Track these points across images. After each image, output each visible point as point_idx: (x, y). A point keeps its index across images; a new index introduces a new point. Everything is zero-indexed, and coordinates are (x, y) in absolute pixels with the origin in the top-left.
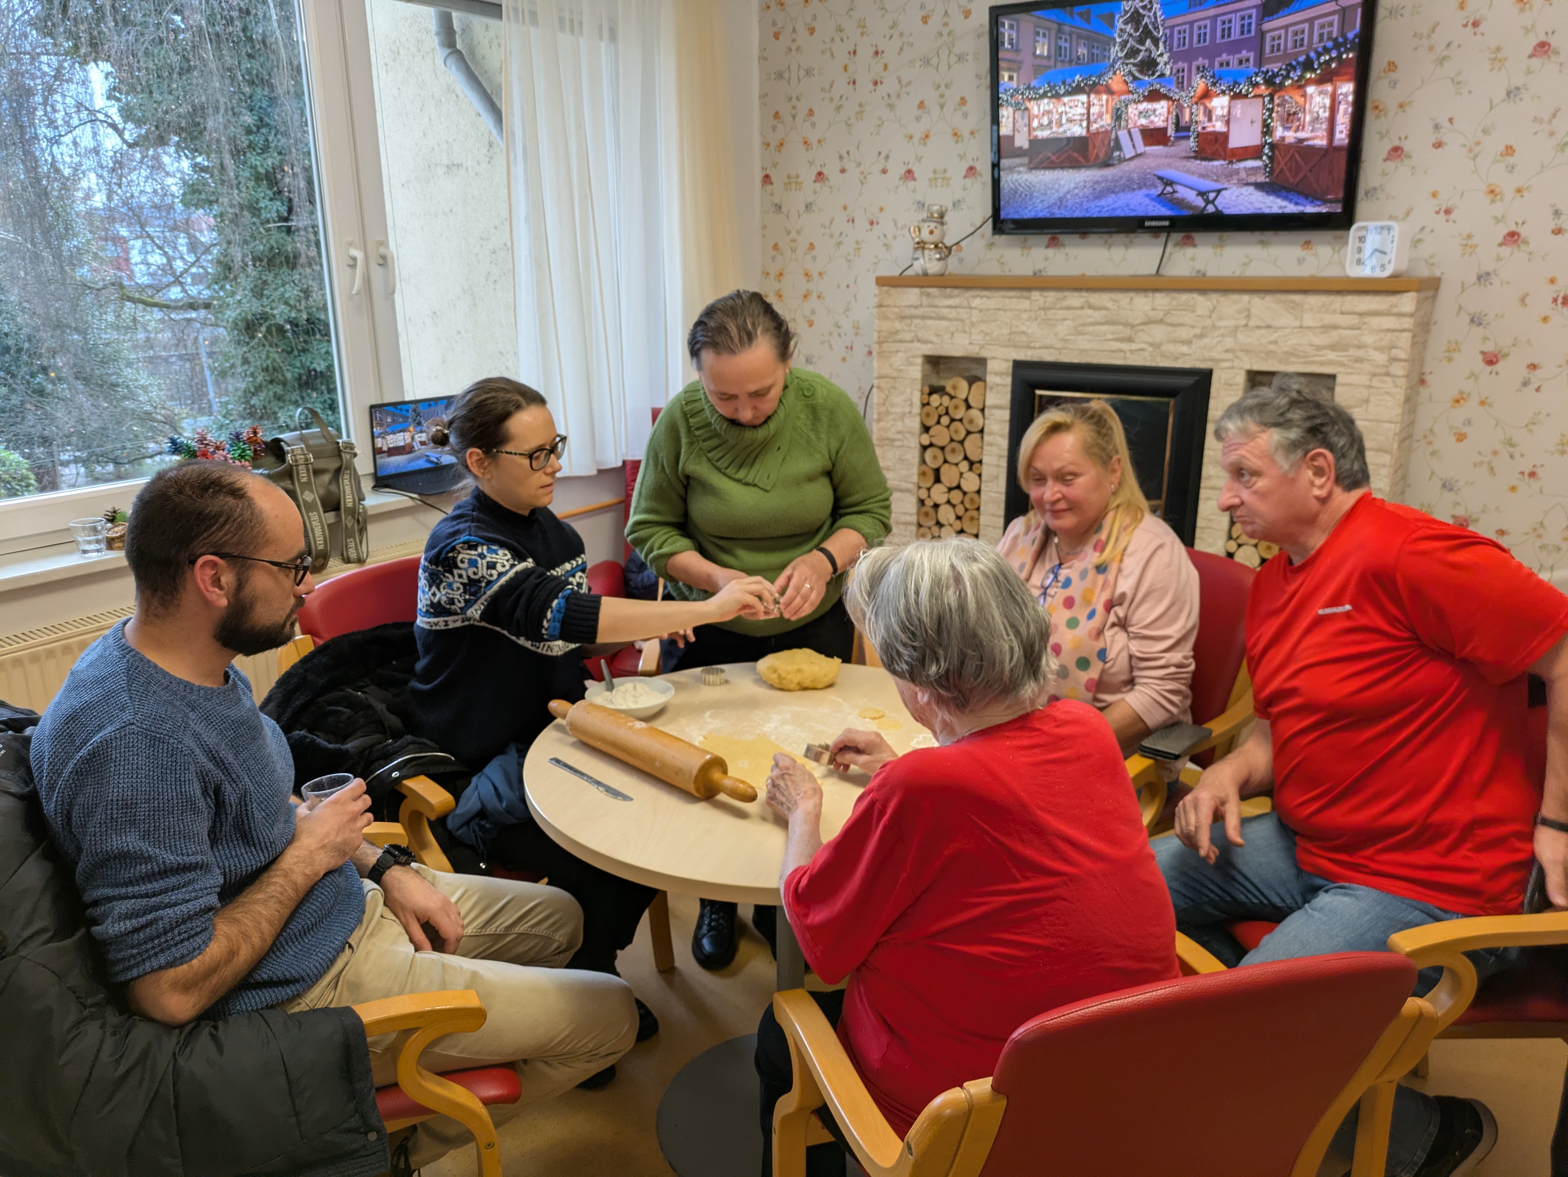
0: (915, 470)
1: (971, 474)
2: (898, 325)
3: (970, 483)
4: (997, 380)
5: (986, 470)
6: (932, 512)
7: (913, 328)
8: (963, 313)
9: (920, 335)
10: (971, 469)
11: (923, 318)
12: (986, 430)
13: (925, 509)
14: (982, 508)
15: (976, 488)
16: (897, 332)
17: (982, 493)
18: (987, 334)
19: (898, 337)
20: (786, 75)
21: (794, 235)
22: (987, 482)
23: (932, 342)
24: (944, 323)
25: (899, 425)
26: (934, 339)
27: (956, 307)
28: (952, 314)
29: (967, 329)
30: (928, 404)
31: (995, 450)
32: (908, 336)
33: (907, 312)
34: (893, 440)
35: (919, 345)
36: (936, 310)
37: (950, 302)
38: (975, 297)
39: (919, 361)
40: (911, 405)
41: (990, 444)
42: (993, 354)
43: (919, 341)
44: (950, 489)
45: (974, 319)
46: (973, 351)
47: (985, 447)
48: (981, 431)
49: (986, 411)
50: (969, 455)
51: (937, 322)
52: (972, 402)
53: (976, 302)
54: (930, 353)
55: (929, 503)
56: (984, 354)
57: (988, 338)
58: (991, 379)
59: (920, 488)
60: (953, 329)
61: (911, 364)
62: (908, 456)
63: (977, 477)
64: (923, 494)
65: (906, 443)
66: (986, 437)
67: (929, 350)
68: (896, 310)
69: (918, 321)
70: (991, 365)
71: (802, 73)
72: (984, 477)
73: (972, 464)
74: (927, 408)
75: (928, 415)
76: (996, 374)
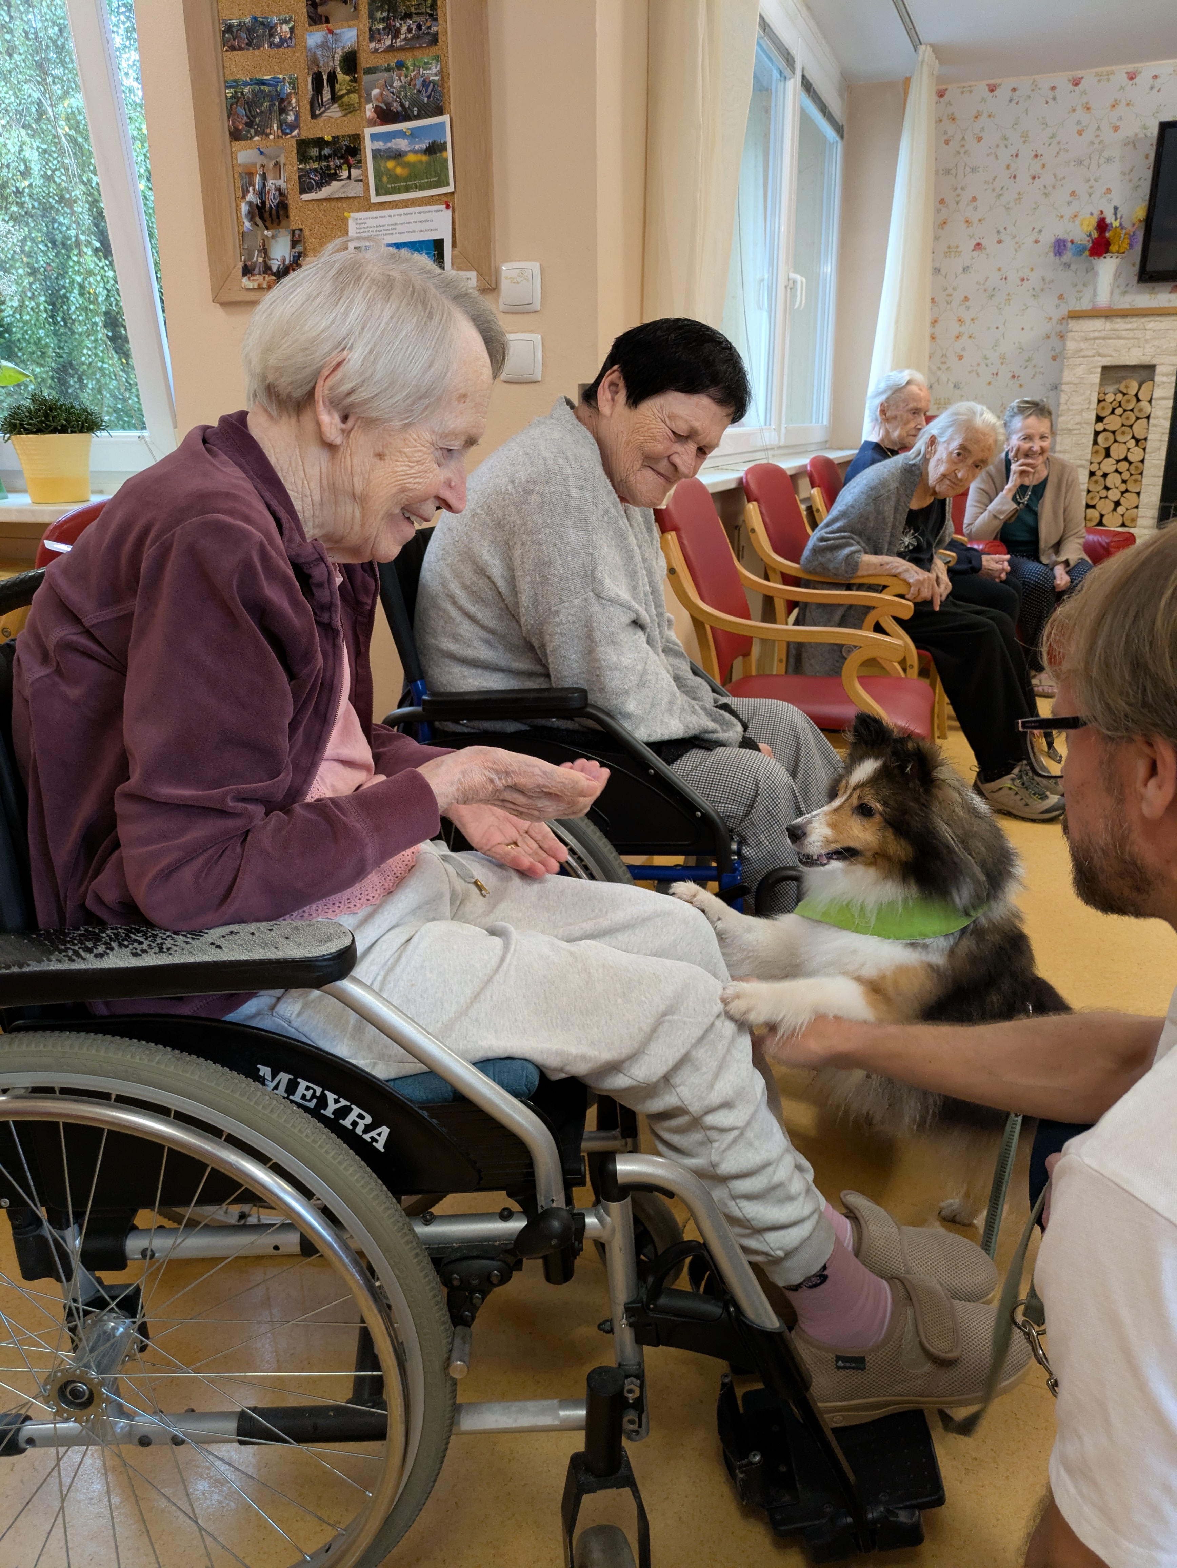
0: (1089, 450)
1: (1137, 448)
2: (1083, 345)
3: (1135, 455)
4: (1165, 379)
5: (1150, 445)
6: (1102, 479)
7: (1095, 347)
8: (1139, 334)
9: (1101, 351)
10: (1137, 445)
11: (1104, 338)
12: (1152, 415)
13: (1094, 478)
14: (1145, 473)
15: (1141, 458)
16: (1081, 350)
17: (1146, 461)
18: (1158, 347)
19: (1082, 354)
20: (954, 171)
21: (950, 291)
22: (1151, 453)
23: (1111, 356)
24: (1122, 342)
25: (1078, 418)
26: (1113, 353)
27: (1133, 330)
28: (1131, 334)
29: (1142, 345)
30: (1104, 400)
31: (1159, 429)
32: (1090, 353)
33: (1092, 335)
34: (1070, 430)
35: (1100, 358)
36: (1117, 333)
37: (1129, 326)
38: (1150, 321)
39: (1099, 370)
40: (1089, 403)
41: (1155, 426)
42: (1162, 361)
43: (1100, 355)
44: (1118, 461)
45: (1148, 337)
46: (1146, 360)
47: (1150, 428)
48: (1148, 418)
49: (1153, 402)
50: (1135, 435)
51: (1116, 341)
52: (1140, 396)
53: (1151, 325)
54: (1109, 364)
55: (1099, 473)
56: (1154, 362)
57: (1158, 350)
58: (1157, 379)
59: (1091, 463)
60: (1129, 345)
61: (1091, 373)
62: (1084, 440)
63: (1142, 451)
64: (1094, 467)
65: (1082, 431)
66: (1151, 421)
67: (1107, 362)
68: (1083, 334)
69: (1101, 341)
70: (1158, 370)
71: (968, 170)
72: (1147, 450)
73: (1137, 441)
74: (1102, 404)
75: (1103, 408)
76: (1163, 375)
